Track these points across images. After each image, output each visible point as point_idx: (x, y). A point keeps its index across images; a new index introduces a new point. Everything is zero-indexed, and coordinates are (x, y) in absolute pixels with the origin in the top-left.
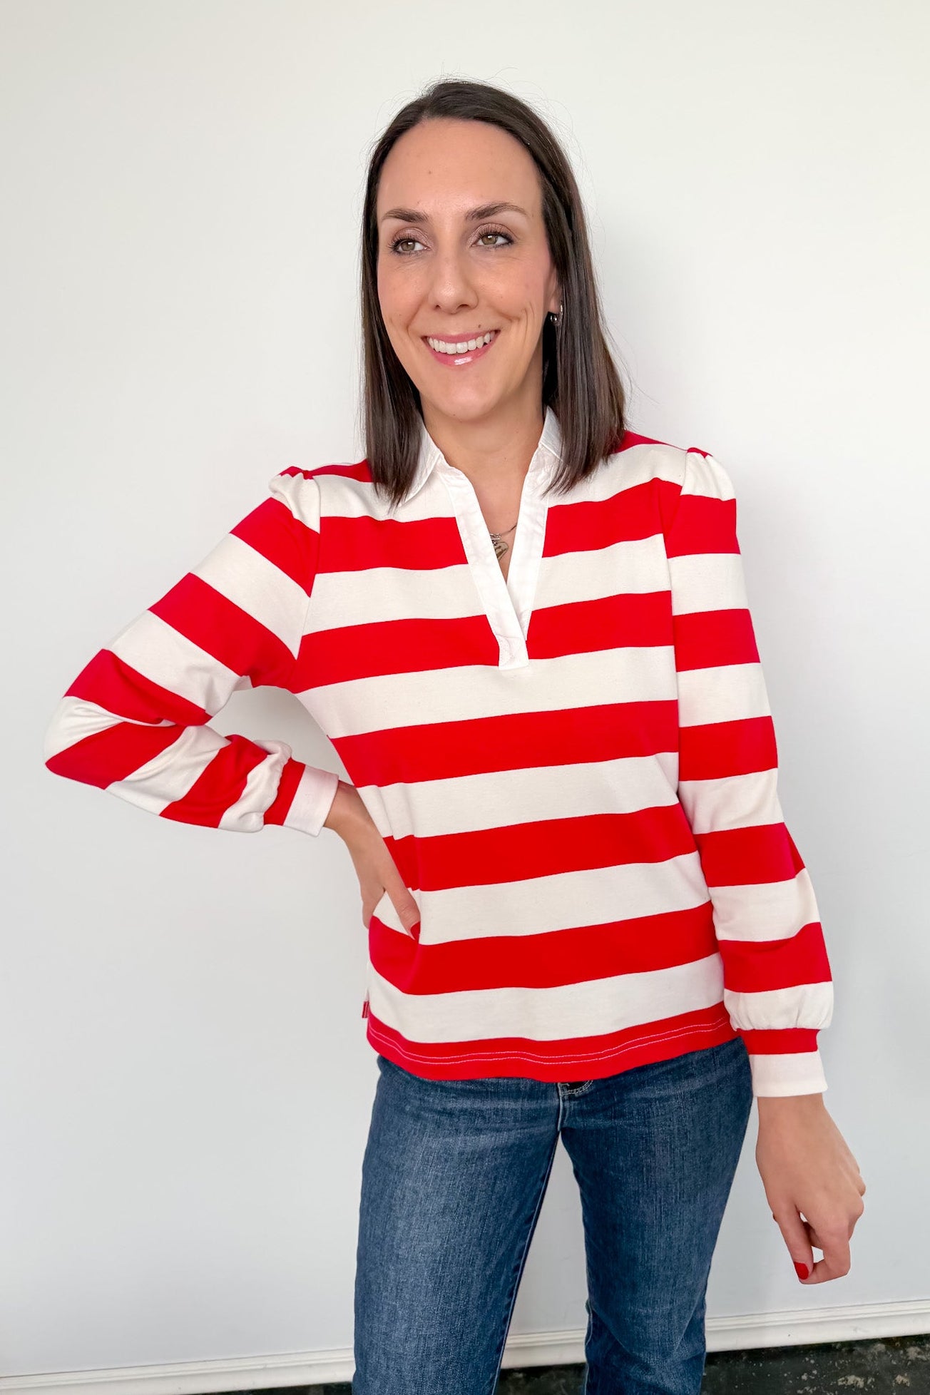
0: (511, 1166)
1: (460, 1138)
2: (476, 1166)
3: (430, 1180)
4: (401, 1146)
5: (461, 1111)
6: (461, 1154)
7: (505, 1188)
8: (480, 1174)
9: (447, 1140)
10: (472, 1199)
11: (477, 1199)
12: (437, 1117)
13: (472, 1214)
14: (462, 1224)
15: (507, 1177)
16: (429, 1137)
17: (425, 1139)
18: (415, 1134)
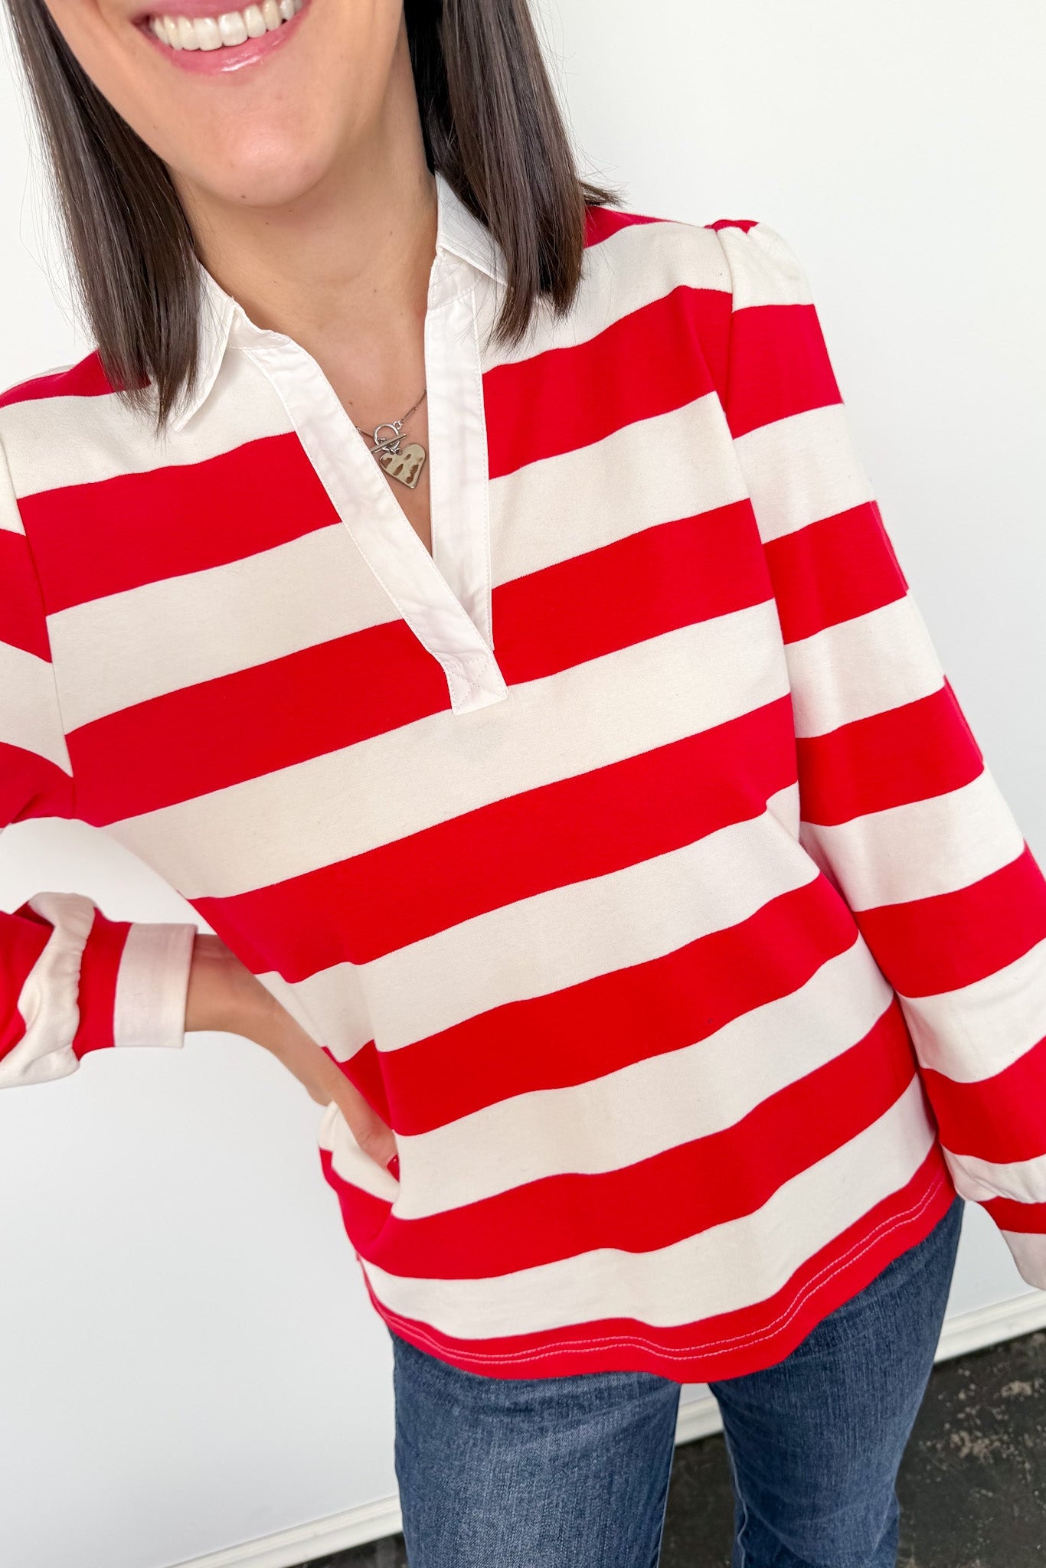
0: (631, 1451)
1: (548, 1439)
2: (580, 1469)
3: (512, 1505)
4: (457, 1463)
5: (543, 1402)
6: (553, 1460)
7: (627, 1481)
8: (587, 1477)
9: (528, 1446)
10: (581, 1514)
11: (587, 1512)
12: (506, 1420)
13: (585, 1533)
14: (571, 1552)
15: (628, 1465)
16: (499, 1447)
17: (494, 1451)
18: (475, 1445)
